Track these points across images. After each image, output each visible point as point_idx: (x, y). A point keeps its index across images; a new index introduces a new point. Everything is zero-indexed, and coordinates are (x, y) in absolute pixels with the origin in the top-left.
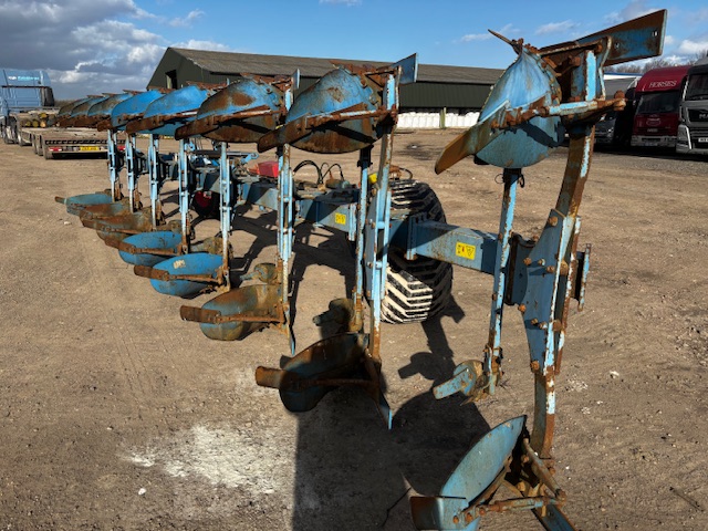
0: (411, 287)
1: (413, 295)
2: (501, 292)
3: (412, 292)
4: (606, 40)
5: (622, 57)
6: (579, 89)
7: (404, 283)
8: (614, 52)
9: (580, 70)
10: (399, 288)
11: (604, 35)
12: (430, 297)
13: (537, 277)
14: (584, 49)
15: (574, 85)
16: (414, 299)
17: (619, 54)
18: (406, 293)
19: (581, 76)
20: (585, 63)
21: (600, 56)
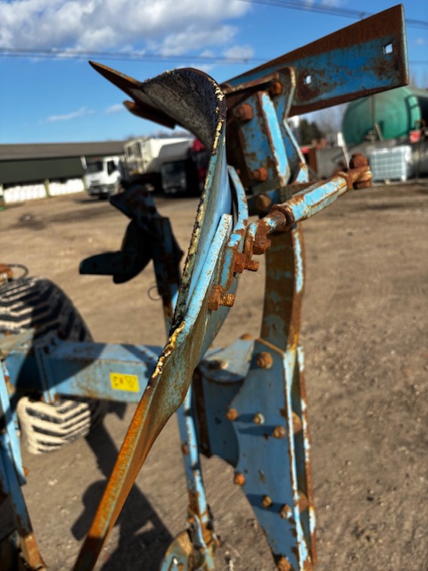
0: (61, 412)
1: (66, 420)
2: (193, 442)
3: (63, 417)
4: (287, 73)
5: (324, 96)
6: (261, 156)
7: (51, 412)
8: (303, 91)
9: (255, 125)
10: (46, 418)
11: (281, 65)
12: (87, 413)
13: (255, 438)
14: (253, 91)
15: (249, 150)
16: (68, 423)
17: (316, 92)
18: (56, 421)
19: (260, 135)
20: (261, 114)
21: (281, 100)
